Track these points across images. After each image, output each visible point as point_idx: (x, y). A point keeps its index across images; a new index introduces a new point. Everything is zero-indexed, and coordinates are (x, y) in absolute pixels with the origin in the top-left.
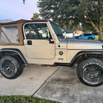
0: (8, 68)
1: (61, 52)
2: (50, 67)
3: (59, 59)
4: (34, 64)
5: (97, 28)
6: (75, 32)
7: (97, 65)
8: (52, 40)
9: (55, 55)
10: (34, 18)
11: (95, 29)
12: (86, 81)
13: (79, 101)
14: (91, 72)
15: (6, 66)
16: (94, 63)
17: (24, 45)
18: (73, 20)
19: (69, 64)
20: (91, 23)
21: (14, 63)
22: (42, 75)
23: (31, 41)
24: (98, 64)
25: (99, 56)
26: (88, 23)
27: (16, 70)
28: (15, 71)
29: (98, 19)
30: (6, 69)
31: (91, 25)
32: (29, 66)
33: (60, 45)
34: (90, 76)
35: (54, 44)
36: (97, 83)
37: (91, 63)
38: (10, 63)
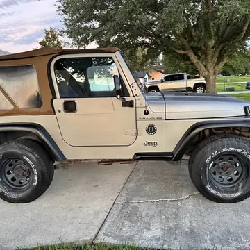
0: (13, 175)
1: (152, 126)
2: (119, 164)
3: (148, 144)
4: (80, 160)
5: (202, 65)
6: (149, 77)
7: (238, 153)
8: (128, 99)
9: (137, 135)
10: (47, 43)
11: (199, 67)
12: (213, 192)
13: (208, 241)
14: (223, 169)
15: (6, 171)
16: (232, 149)
17: (55, 114)
18: (146, 46)
19: (172, 154)
20: (190, 55)
21: (30, 162)
22: (100, 186)
23: (74, 103)
24: (239, 150)
25: (236, 131)
26: (181, 54)
27: (36, 178)
28: (33, 182)
29: (204, 45)
30: (6, 177)
31: (188, 59)
32: (67, 166)
33: (148, 109)
34: (221, 179)
35: (134, 108)
36: (238, 194)
37: (224, 150)
38: (16, 161)
